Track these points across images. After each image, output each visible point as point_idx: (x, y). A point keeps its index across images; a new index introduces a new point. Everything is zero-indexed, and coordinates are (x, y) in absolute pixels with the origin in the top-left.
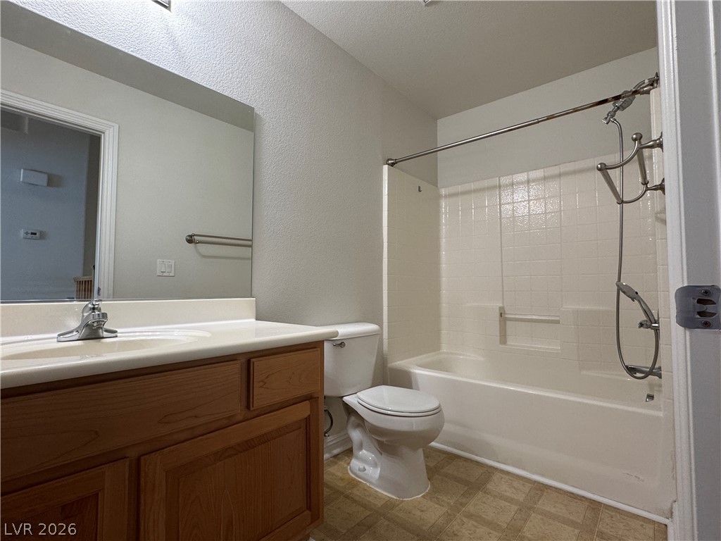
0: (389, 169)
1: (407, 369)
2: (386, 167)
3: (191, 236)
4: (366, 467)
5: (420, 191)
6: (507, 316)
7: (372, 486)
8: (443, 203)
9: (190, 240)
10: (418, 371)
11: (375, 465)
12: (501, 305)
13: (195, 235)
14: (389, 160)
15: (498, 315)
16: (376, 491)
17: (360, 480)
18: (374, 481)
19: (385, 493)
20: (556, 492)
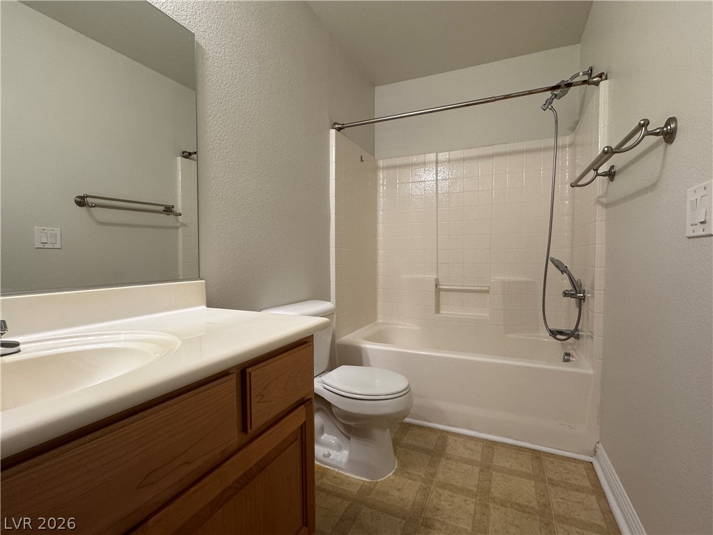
0: (336, 133)
1: (356, 345)
2: (333, 132)
3: (83, 198)
4: (331, 452)
5: (362, 161)
6: (441, 287)
7: (340, 472)
8: (381, 175)
9: (81, 202)
10: (368, 346)
11: (339, 448)
12: (436, 277)
13: (87, 197)
14: (335, 124)
15: (435, 286)
16: (347, 477)
17: (327, 467)
18: (343, 466)
19: (358, 477)
20: (503, 446)
